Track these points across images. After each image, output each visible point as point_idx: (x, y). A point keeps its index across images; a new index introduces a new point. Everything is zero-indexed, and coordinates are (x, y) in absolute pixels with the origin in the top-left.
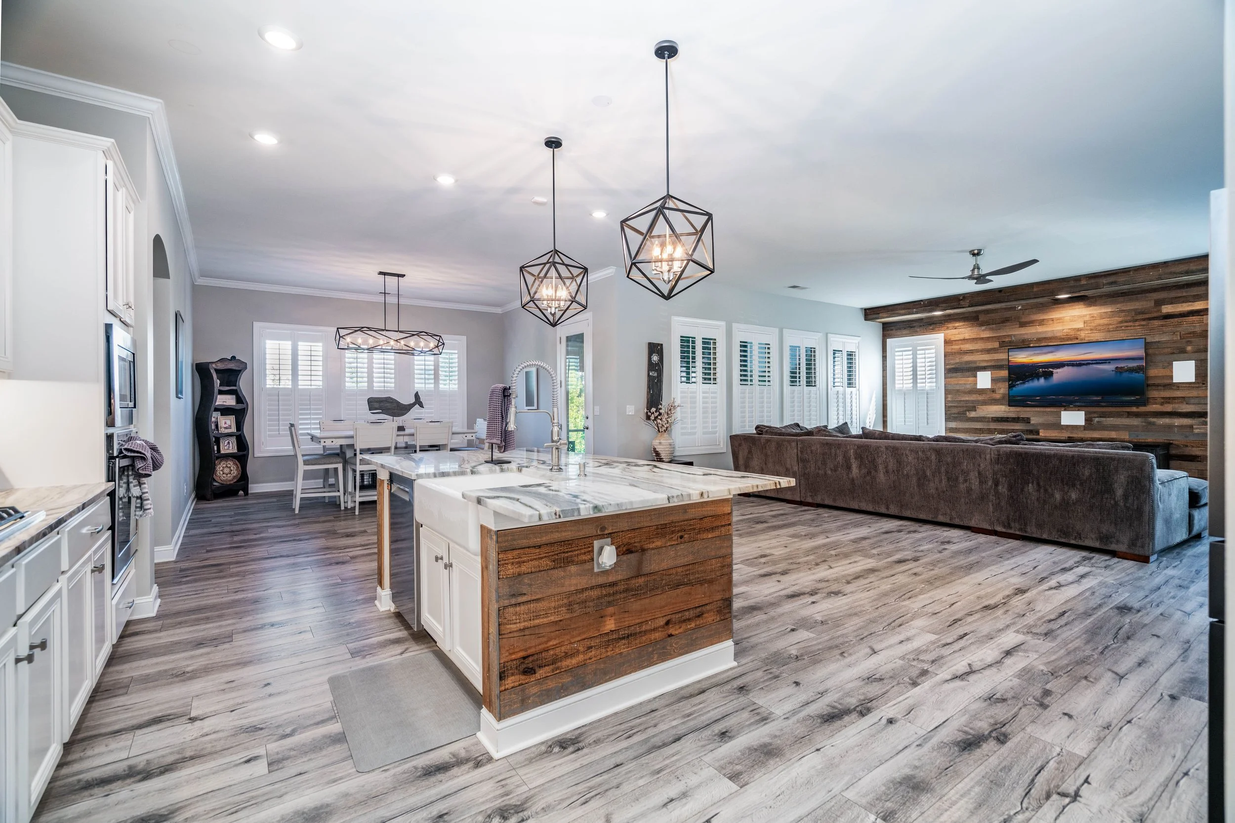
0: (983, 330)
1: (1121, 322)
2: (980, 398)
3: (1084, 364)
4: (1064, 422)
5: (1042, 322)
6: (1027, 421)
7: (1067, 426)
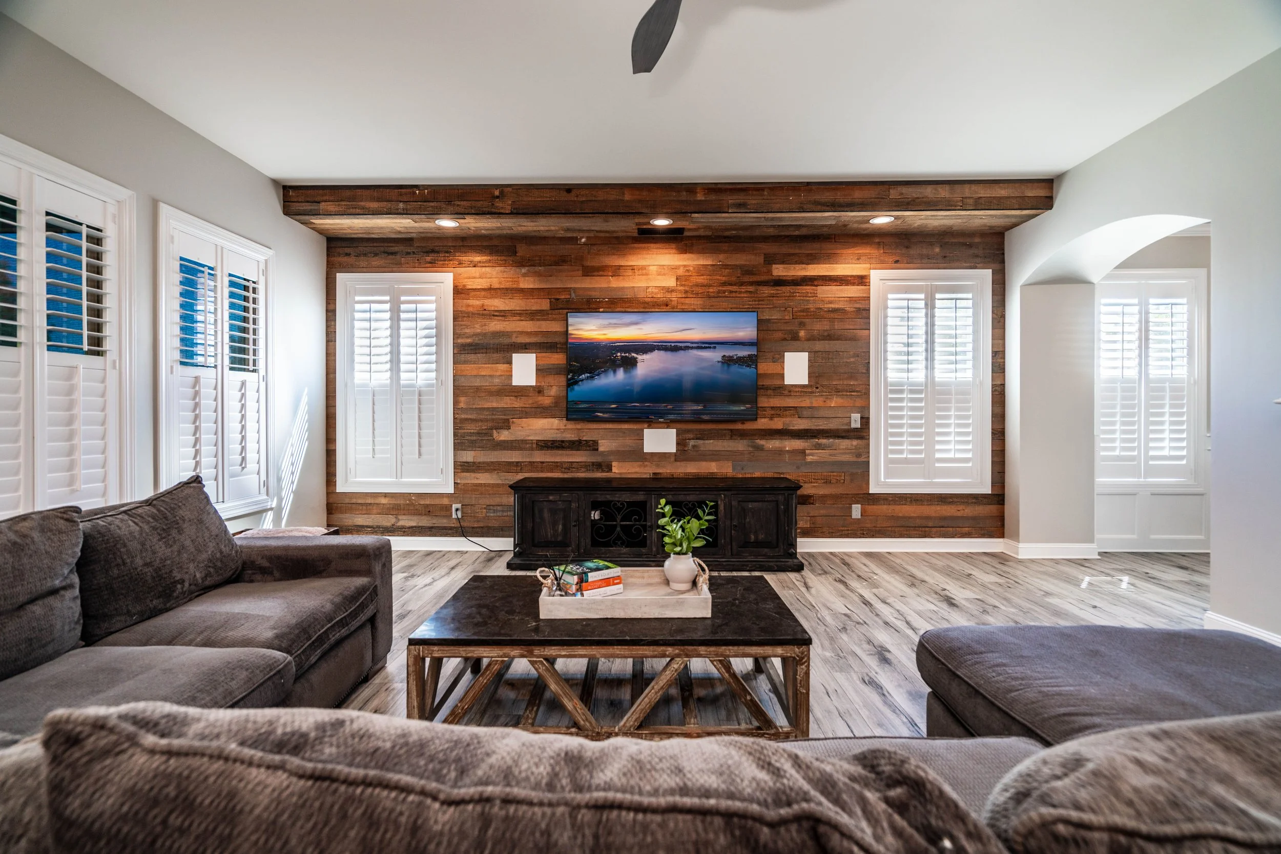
0: (524, 275)
1: (724, 284)
2: (517, 404)
3: (681, 349)
4: (647, 449)
5: (617, 271)
6: (592, 446)
7: (653, 454)
